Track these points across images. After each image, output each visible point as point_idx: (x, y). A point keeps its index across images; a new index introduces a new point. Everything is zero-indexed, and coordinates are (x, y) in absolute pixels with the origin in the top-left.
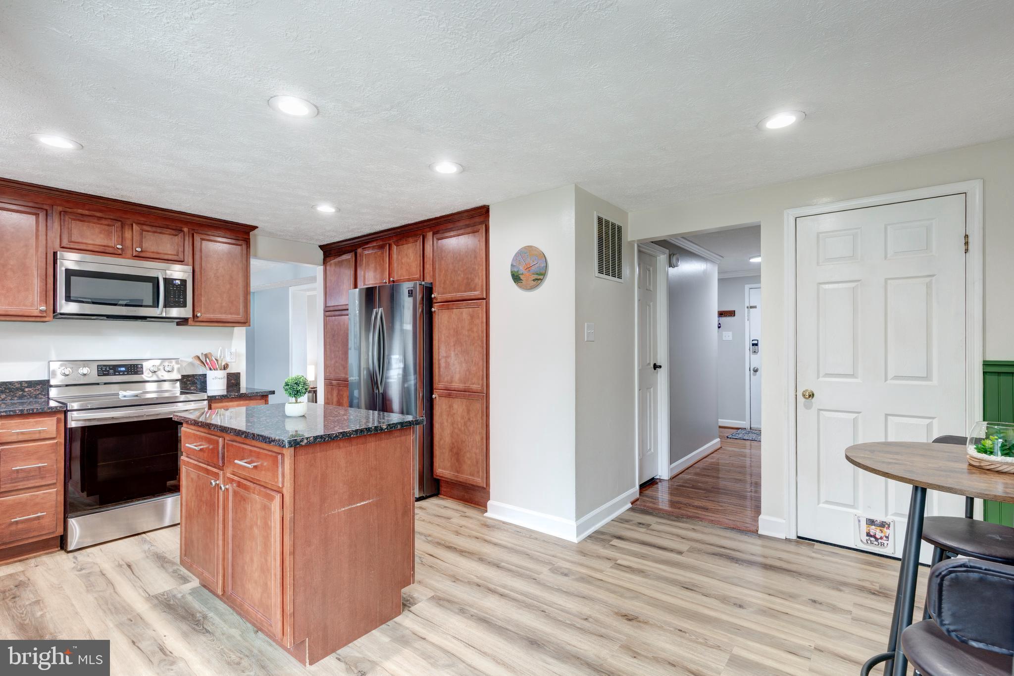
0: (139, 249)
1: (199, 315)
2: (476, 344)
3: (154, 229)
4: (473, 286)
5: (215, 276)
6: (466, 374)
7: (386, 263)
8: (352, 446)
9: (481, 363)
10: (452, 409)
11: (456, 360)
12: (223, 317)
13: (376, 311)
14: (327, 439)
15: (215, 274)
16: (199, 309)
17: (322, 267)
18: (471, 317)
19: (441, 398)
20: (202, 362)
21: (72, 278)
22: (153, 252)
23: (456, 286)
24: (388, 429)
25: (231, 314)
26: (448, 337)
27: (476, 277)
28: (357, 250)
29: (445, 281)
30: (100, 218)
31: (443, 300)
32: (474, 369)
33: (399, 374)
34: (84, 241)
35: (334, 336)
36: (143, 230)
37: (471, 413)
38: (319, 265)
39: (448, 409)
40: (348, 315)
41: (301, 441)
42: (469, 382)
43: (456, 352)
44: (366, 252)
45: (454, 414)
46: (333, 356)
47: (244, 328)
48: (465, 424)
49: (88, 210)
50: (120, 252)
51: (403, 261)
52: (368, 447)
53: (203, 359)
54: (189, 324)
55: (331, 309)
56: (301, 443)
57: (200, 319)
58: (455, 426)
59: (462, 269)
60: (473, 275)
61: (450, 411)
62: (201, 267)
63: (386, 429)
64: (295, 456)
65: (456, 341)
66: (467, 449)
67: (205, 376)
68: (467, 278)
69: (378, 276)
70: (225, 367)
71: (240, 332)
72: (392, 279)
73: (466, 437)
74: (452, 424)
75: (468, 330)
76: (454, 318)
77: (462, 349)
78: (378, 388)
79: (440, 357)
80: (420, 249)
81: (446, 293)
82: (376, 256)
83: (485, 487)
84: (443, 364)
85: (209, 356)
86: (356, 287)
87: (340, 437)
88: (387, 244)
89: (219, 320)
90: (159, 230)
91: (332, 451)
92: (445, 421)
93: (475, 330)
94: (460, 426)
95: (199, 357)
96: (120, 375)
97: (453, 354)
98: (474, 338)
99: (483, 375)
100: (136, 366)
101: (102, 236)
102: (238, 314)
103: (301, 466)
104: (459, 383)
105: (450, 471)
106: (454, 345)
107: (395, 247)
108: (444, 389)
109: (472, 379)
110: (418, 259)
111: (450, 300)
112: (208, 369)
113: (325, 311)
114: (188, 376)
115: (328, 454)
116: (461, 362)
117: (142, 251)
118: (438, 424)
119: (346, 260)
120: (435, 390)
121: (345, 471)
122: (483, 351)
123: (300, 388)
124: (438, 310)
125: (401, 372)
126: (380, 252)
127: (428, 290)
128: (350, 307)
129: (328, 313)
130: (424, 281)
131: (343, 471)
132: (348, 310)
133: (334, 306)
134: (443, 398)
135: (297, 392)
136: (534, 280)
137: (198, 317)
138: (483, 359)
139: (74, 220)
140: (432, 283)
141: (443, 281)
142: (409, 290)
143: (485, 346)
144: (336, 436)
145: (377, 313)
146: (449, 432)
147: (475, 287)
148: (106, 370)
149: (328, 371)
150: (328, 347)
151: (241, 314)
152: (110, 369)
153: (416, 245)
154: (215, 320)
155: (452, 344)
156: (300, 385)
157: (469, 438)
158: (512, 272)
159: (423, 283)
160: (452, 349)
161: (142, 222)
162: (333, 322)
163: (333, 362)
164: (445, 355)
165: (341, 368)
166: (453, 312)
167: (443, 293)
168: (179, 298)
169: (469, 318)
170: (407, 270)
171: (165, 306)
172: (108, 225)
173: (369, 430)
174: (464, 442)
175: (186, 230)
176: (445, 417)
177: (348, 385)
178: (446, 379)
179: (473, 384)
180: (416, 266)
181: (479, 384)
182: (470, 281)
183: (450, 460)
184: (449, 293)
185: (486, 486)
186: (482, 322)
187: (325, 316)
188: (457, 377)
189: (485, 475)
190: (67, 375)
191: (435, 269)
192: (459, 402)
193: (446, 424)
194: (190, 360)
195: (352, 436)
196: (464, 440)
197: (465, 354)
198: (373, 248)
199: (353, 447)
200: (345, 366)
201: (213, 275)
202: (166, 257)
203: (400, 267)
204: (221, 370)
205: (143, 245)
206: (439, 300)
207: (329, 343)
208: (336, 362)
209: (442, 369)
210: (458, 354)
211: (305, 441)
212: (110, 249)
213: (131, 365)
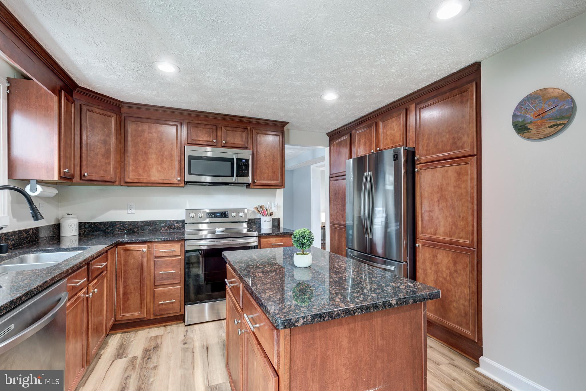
0: (224, 142)
1: (256, 181)
2: (463, 200)
3: (232, 129)
4: (460, 145)
5: (264, 156)
6: (452, 228)
7: (374, 137)
8: (355, 323)
9: (470, 218)
10: (435, 258)
11: (440, 214)
12: (269, 182)
13: (366, 174)
14: (327, 318)
15: (265, 155)
16: (256, 178)
17: (328, 148)
18: (457, 173)
19: (424, 247)
20: (259, 211)
21: (192, 161)
22: (232, 143)
23: (440, 147)
24: (398, 306)
25: (274, 180)
26: (431, 193)
27: (464, 135)
28: (351, 131)
29: (428, 144)
30: (205, 125)
31: (426, 161)
32: (461, 224)
33: (382, 222)
34: (198, 139)
35: (336, 194)
36: (227, 130)
37: (457, 265)
38: (327, 146)
39: (432, 258)
40: (345, 179)
41: (296, 322)
42: (456, 236)
43: (441, 207)
44: (358, 132)
45: (439, 263)
46: (335, 208)
47: (282, 189)
48: (451, 275)
49: (201, 120)
50: (215, 144)
51: (388, 133)
52: (374, 324)
53: (259, 209)
54: (251, 187)
55: (334, 175)
56: (297, 324)
57: (256, 184)
58: (439, 274)
59: (447, 131)
60: (460, 134)
61: (434, 260)
62: (257, 151)
63: (395, 304)
64: (290, 336)
65: (440, 197)
66: (454, 298)
67: (260, 219)
68: (454, 138)
69: (367, 149)
70: (271, 214)
71: (280, 192)
72: (378, 149)
73: (452, 287)
74: (437, 272)
75: (455, 187)
76: (438, 177)
77: (447, 205)
78: (368, 234)
79: (423, 211)
80: (403, 120)
81: (429, 154)
82: (366, 133)
83: (476, 340)
84: (426, 217)
85: (263, 207)
86: (350, 157)
87: (343, 315)
88: (374, 122)
89: (267, 184)
90: (234, 129)
91: (333, 328)
92: (428, 268)
93: (463, 186)
94: (445, 275)
95: (257, 208)
96: (217, 218)
97: (436, 209)
98: (462, 193)
99: (473, 231)
100: (224, 213)
101: (207, 135)
102: (277, 180)
103: (299, 346)
104: (444, 236)
105: (434, 314)
106: (438, 201)
107: (381, 123)
108: (427, 239)
109: (460, 233)
110: (402, 128)
111: (434, 160)
112: (262, 215)
113: (330, 177)
114: (252, 219)
115: (328, 332)
116: (446, 216)
117: (226, 143)
118: (421, 269)
119: (344, 140)
120: (417, 240)
121: (348, 352)
122: (474, 207)
123: (305, 241)
124: (421, 170)
125: (384, 219)
126: (369, 130)
127: (412, 154)
128: (346, 173)
129: (332, 179)
130: (407, 146)
131: (346, 352)
132: (345, 175)
133: (336, 173)
134: (426, 247)
135: (303, 244)
136: (550, 127)
137: (255, 183)
138: (473, 215)
139: (194, 127)
140: (414, 148)
141: (426, 144)
142: (394, 155)
143: (475, 202)
144: (338, 314)
145: (367, 176)
146: (432, 279)
147: (463, 145)
148: (211, 215)
149: (332, 218)
150: (332, 202)
151: (279, 180)
152: (213, 214)
153: (400, 118)
154: (265, 184)
155: (436, 200)
156: (305, 239)
157: (456, 289)
158: (513, 123)
159: (407, 148)
160: (436, 204)
161: (226, 125)
162: (335, 184)
163: (335, 212)
164: (428, 209)
165: (340, 217)
166: (436, 171)
167: (426, 155)
168: (245, 170)
169: (456, 175)
170: (391, 140)
171: (237, 176)
172: (210, 129)
173: (376, 306)
174: (450, 291)
175: (249, 128)
176: (428, 264)
177: (345, 228)
178: (429, 231)
179: (461, 238)
180: (399, 136)
181: (467, 239)
182: (456, 140)
183: (434, 304)
184: (433, 154)
185: (478, 340)
186: (472, 179)
187: (330, 181)
188: (441, 230)
189: (477, 330)
190: (193, 217)
191: (418, 134)
192: (444, 253)
193: (429, 271)
194: (253, 209)
195: (356, 314)
196: (450, 289)
197: (450, 210)
198: (364, 128)
199: (357, 323)
200: (343, 216)
201: (263, 156)
202: (238, 146)
203: (385, 138)
204: (269, 216)
205: (227, 139)
206: (421, 162)
207: (333, 199)
208: (337, 212)
209: (425, 222)
210: (442, 209)
211: (301, 321)
212: (211, 143)
213: (223, 212)
